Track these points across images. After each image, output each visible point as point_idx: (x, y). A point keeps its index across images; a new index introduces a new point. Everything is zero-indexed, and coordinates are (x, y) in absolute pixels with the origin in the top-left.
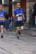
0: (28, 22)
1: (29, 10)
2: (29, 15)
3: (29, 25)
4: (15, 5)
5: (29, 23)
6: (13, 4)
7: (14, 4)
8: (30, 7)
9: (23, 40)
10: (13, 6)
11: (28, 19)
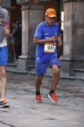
0: (69, 59)
1: (72, 24)
2: (71, 38)
3: (71, 66)
4: (29, 9)
5: (71, 61)
6: (23, 7)
7: (27, 7)
8: (73, 16)
9: (64, 107)
10: (23, 13)
11: (67, 49)
